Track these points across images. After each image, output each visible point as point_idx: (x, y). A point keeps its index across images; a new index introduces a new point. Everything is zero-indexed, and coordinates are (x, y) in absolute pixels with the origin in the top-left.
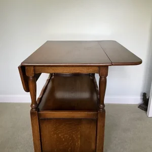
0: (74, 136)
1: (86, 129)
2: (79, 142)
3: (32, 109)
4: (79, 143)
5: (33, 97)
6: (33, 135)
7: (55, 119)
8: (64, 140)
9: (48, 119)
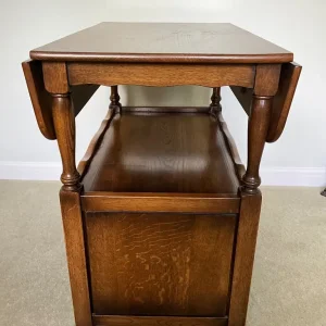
0: (174, 259)
1: (206, 241)
2: (187, 275)
3: (65, 186)
4: (186, 278)
5: (65, 152)
6: (68, 254)
7: (127, 213)
8: (147, 268)
9: (106, 214)
